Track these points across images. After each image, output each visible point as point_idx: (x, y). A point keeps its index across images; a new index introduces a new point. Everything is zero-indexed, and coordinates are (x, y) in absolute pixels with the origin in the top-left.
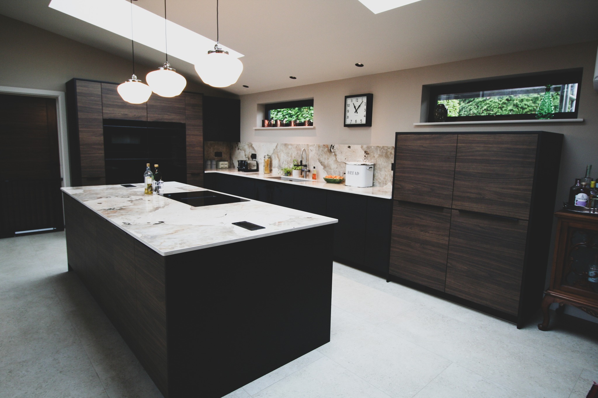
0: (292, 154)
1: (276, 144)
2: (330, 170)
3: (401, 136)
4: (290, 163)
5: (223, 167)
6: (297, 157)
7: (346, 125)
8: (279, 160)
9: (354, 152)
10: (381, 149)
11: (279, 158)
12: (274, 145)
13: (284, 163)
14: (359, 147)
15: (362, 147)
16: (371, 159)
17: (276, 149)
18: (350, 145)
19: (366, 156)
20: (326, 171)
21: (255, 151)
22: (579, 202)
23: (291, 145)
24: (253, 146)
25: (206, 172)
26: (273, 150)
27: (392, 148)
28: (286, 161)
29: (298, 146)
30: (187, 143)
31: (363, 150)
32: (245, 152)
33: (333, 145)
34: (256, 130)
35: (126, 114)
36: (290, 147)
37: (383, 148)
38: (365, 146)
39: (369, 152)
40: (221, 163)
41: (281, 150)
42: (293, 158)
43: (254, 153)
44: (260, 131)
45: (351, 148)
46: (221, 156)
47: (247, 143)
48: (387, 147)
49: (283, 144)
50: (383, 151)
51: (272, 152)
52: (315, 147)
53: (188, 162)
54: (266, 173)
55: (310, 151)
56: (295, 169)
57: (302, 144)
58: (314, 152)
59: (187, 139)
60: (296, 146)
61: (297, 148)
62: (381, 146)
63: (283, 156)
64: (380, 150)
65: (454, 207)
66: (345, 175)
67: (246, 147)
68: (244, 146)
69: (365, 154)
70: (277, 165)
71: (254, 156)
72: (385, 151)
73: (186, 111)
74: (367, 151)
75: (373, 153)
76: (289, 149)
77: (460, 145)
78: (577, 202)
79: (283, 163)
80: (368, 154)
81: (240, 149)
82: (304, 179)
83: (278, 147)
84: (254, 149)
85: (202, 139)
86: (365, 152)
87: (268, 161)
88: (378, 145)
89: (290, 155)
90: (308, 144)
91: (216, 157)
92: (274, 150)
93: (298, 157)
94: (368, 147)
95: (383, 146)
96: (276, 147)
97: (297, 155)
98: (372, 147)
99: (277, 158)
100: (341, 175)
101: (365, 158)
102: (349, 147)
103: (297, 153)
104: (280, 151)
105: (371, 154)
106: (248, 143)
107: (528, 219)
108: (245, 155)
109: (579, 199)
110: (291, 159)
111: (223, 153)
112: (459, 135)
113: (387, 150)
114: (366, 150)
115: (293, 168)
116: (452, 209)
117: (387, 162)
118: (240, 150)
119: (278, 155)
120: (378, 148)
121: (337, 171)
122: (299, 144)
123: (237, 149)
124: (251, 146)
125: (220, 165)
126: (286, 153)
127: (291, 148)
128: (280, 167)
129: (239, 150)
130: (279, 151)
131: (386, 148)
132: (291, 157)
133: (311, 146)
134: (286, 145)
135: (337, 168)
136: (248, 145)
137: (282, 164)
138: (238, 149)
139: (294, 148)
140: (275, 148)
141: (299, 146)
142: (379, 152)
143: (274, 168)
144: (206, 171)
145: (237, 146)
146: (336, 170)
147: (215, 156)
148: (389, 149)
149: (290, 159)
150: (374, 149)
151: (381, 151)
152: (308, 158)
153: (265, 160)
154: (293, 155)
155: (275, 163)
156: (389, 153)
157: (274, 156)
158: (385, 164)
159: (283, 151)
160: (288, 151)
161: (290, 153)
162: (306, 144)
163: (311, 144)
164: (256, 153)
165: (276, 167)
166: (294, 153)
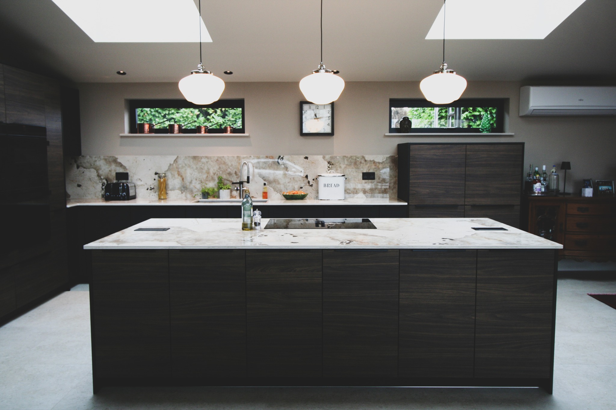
0: (209, 169)
1: (175, 157)
2: (278, 186)
3: (414, 146)
4: (206, 181)
6: (218, 173)
7: (302, 134)
8: (183, 179)
9: (313, 163)
10: (348, 158)
11: (182, 176)
12: (171, 159)
13: (194, 182)
14: (320, 158)
15: (324, 158)
16: (337, 170)
17: (175, 165)
18: (306, 156)
19: (330, 166)
20: (271, 187)
21: (125, 168)
22: (538, 189)
23: (206, 157)
24: (119, 160)
25: (68, 205)
26: (169, 165)
27: (361, 157)
28: (196, 180)
29: (220, 159)
31: (326, 160)
33: (282, 156)
34: (122, 137)
36: (204, 160)
37: (351, 158)
38: (328, 157)
39: (333, 162)
41: (186, 165)
42: (212, 174)
43: (121, 170)
44: (129, 139)
45: (309, 158)
47: (102, 157)
48: (356, 156)
49: (189, 157)
50: (351, 161)
51: (166, 168)
56: (223, 189)
57: (228, 156)
60: (216, 158)
61: (219, 161)
62: (349, 156)
63: (191, 173)
64: (347, 160)
65: (466, 204)
66: (301, 189)
67: (101, 163)
68: (96, 161)
69: (329, 165)
70: (178, 186)
71: (122, 176)
72: (354, 161)
74: (331, 161)
75: (338, 164)
77: (469, 153)
78: (537, 189)
79: (191, 183)
80: (332, 164)
81: (84, 166)
83: (180, 161)
84: (121, 165)
85: (62, 153)
86: (329, 163)
87: (164, 180)
88: (344, 155)
89: (204, 171)
90: (238, 156)
92: (171, 165)
93: (221, 172)
94: (332, 158)
95: (351, 155)
96: (176, 161)
97: (219, 170)
98: (338, 157)
99: (176, 176)
100: (296, 189)
101: (329, 169)
102: (306, 158)
103: (220, 168)
104: (183, 167)
105: (337, 164)
106: (106, 158)
107: (519, 204)
109: (538, 187)
110: (207, 177)
112: (467, 146)
113: (356, 159)
114: (329, 160)
116: (465, 205)
117: (356, 172)
118: (84, 168)
119: (178, 172)
120: (345, 158)
121: (289, 186)
122: (223, 157)
123: (76, 166)
124: (113, 161)
126: (197, 168)
127: (207, 162)
128: (184, 189)
129: (81, 169)
130: (180, 166)
131: (355, 158)
132: (208, 173)
133: (244, 158)
134: (195, 158)
135: (288, 183)
136: (105, 160)
137: (188, 184)
138: (78, 167)
139: (212, 161)
140: (172, 163)
141: (222, 160)
142: (346, 162)
143: (173, 189)
145: (76, 162)
146: (288, 184)
148: (358, 158)
149: (205, 176)
150: (340, 159)
151: (349, 161)
153: (159, 180)
154: (212, 171)
155: (174, 182)
156: (358, 163)
157: (172, 174)
158: (355, 174)
159: (189, 166)
160: (201, 166)
161: (206, 168)
162: (236, 156)
163: (245, 156)
164: (128, 171)
165: (177, 188)
166: (214, 168)
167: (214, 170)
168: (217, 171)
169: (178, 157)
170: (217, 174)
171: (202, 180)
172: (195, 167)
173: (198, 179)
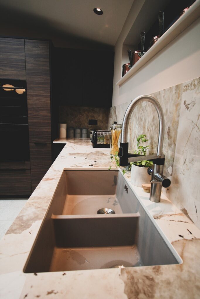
30: (29, 106)
46: (97, 124)
47: (114, 108)
53: (30, 130)
59: (28, 101)
73: (27, 64)
85: (49, 101)
91: (91, 125)
111: (98, 121)
147: (89, 124)
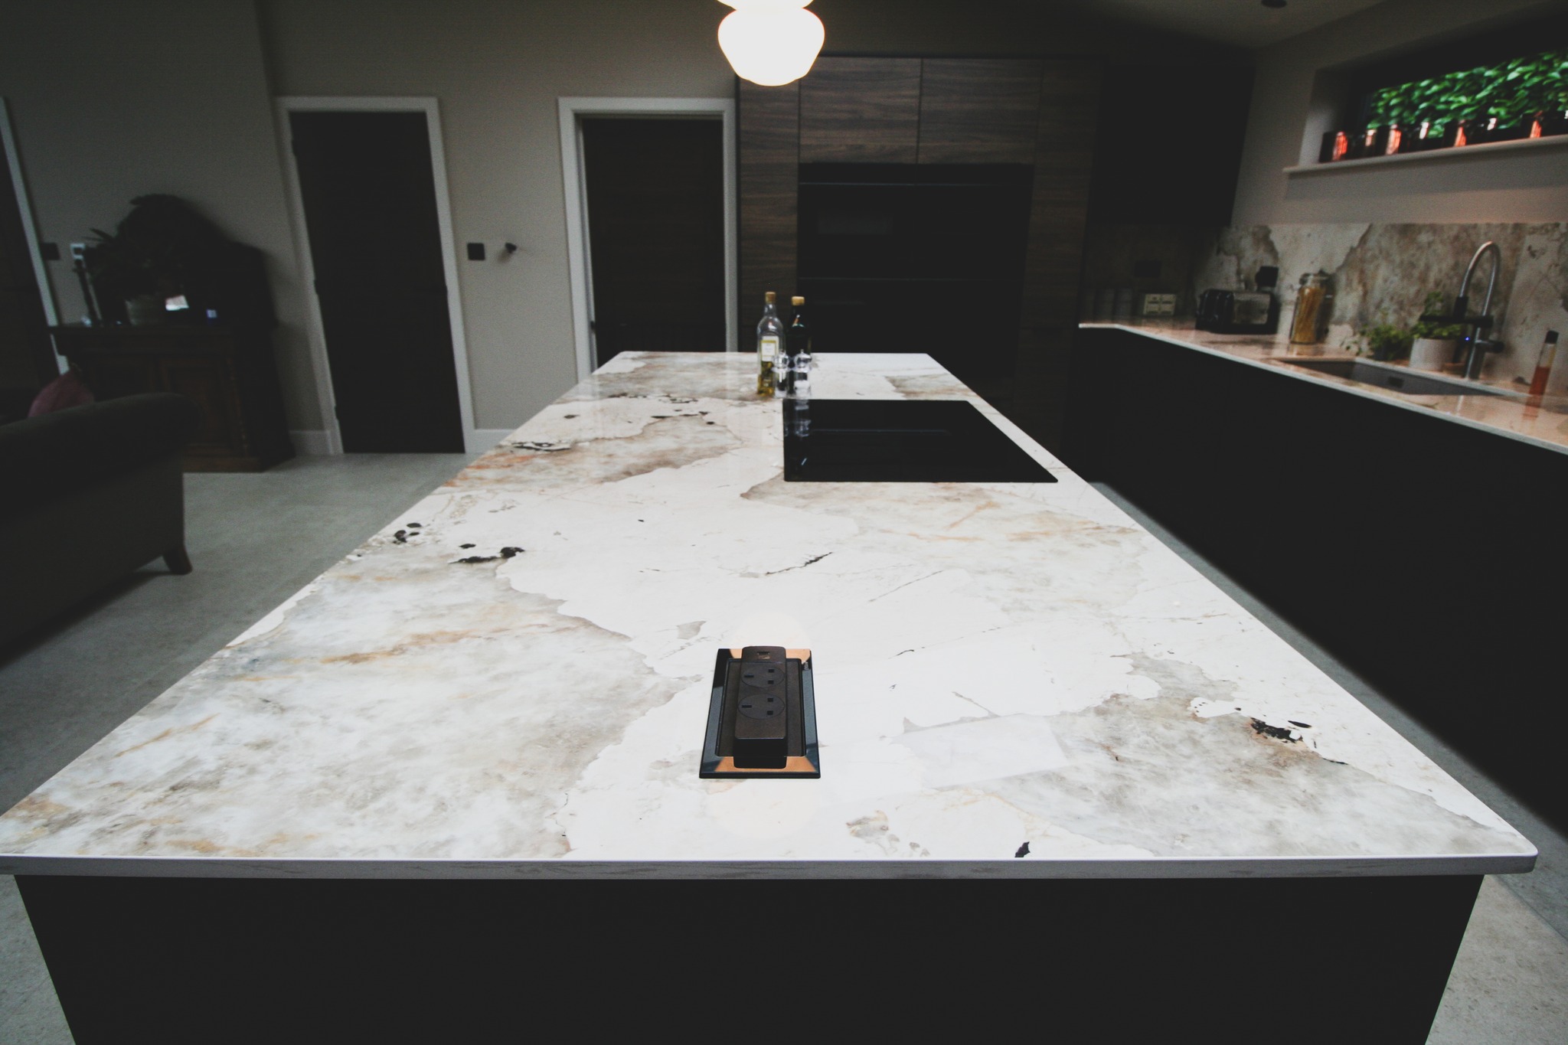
0: (1428, 268)
1: (1364, 228)
4: (1412, 305)
5: (1157, 309)
8: (1366, 295)
11: (1364, 285)
12: (1355, 233)
13: (1386, 304)
17: (1359, 250)
21: (1275, 257)
23: (1434, 229)
24: (1273, 237)
25: (1081, 326)
26: (1348, 250)
28: (1392, 299)
29: (1464, 235)
32: (1239, 258)
34: (1293, 175)
35: (861, 147)
36: (1424, 238)
40: (1149, 297)
41: (1381, 252)
42: (1431, 284)
43: (1269, 262)
44: (1310, 179)
49: (1393, 226)
51: (1339, 259)
52: (1557, 235)
54: (1297, 340)
55: (1525, 253)
56: (1426, 336)
57: (1489, 225)
58: (1544, 262)
60: (1454, 232)
61: (1461, 240)
63: (1385, 278)
67: (1247, 243)
68: (1241, 238)
70: (1351, 312)
71: (1268, 277)
76: (1420, 248)
79: (1379, 306)
81: (1227, 250)
82: (1465, 381)
83: (1371, 243)
84: (1271, 249)
87: (1314, 293)
89: (1416, 273)
90: (1520, 221)
92: (1352, 250)
93: (1451, 279)
96: (1364, 240)
97: (1452, 273)
99: (1356, 283)
103: (1456, 265)
104: (1374, 257)
106: (1256, 229)
108: (1238, 273)
110: (1418, 292)
115: (1415, 330)
118: (1226, 254)
119: (1362, 272)
122: (1475, 226)
123: (1216, 250)
124: (1264, 239)
125: (1146, 304)
126: (1402, 262)
127: (1430, 244)
128: (1361, 323)
129: (1222, 256)
130: (1369, 254)
132: (1423, 280)
133: (1534, 230)
134: (1407, 231)
136: (1254, 234)
137: (1372, 309)
138: (1218, 252)
139: (1442, 242)
140: (1355, 244)
141: (1469, 236)
143: (1339, 322)
144: (1083, 322)
145: (1219, 239)
149: (1413, 290)
152: (1510, 287)
153: (1301, 291)
154: (1433, 276)
155: (1347, 302)
157: (1348, 279)
159: (1387, 256)
160: (1413, 255)
161: (1422, 264)
162: (1511, 222)
163: (1537, 223)
164: (1278, 265)
165: (1348, 319)
166: (1439, 265)
167: (1440, 271)
168: (1447, 274)
169: (1370, 227)
170: (1444, 286)
171: (1405, 302)
172: (1398, 259)
173: (1396, 297)
